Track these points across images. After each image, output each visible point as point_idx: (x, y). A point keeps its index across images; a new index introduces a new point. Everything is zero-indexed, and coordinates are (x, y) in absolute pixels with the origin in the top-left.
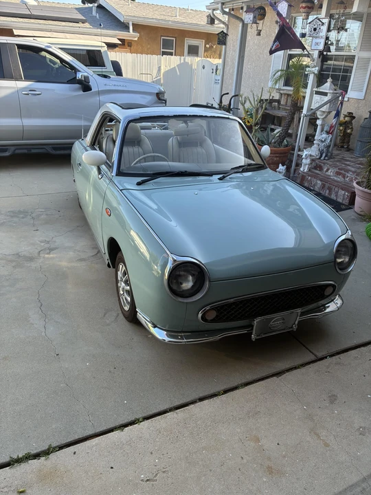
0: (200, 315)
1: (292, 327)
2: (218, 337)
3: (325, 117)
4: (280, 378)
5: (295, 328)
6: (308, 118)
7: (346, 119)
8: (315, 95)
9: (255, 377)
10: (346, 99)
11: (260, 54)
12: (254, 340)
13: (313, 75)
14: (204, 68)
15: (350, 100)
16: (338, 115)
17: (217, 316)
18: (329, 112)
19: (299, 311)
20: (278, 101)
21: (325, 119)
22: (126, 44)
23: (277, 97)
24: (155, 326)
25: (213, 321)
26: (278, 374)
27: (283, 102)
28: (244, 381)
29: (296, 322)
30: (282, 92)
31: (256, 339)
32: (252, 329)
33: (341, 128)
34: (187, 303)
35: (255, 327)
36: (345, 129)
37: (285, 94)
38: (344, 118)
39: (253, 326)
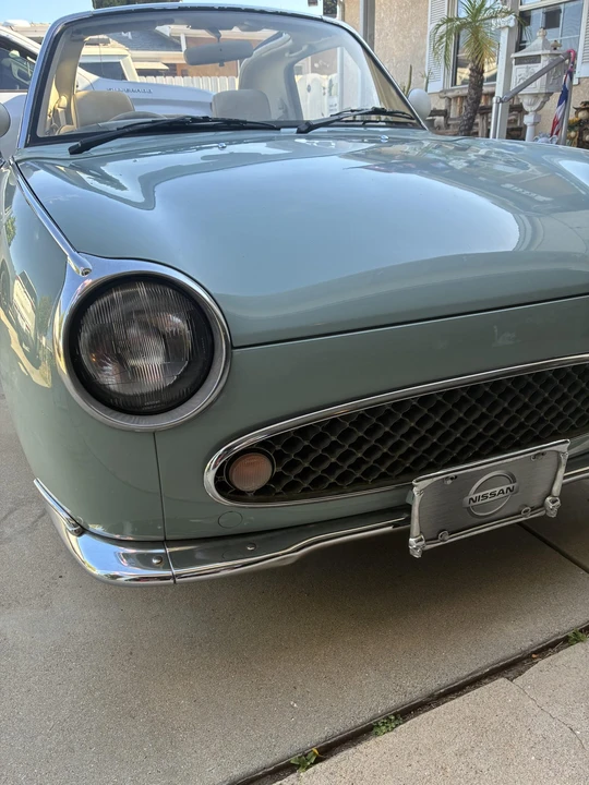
0: (209, 477)
1: (543, 505)
2: (290, 554)
3: (540, 108)
4: (519, 681)
5: (552, 506)
6: (507, 105)
7: (581, 115)
8: (514, 67)
9: (434, 683)
10: (575, 82)
11: (405, 37)
12: (417, 555)
13: (507, 30)
14: (309, 90)
15: (583, 82)
16: (565, 97)
17: (276, 479)
18: (549, 95)
19: (563, 447)
20: (445, 113)
21: (540, 112)
22: (179, 72)
23: (442, 106)
24: (81, 531)
25: (264, 494)
26: (511, 667)
27: (453, 114)
28: (396, 701)
29: (556, 489)
30: (449, 94)
31: (424, 553)
32: (408, 520)
33: (573, 134)
34: (154, 433)
35: (415, 511)
36: (581, 134)
37: (456, 98)
38: (576, 114)
39: (408, 508)
